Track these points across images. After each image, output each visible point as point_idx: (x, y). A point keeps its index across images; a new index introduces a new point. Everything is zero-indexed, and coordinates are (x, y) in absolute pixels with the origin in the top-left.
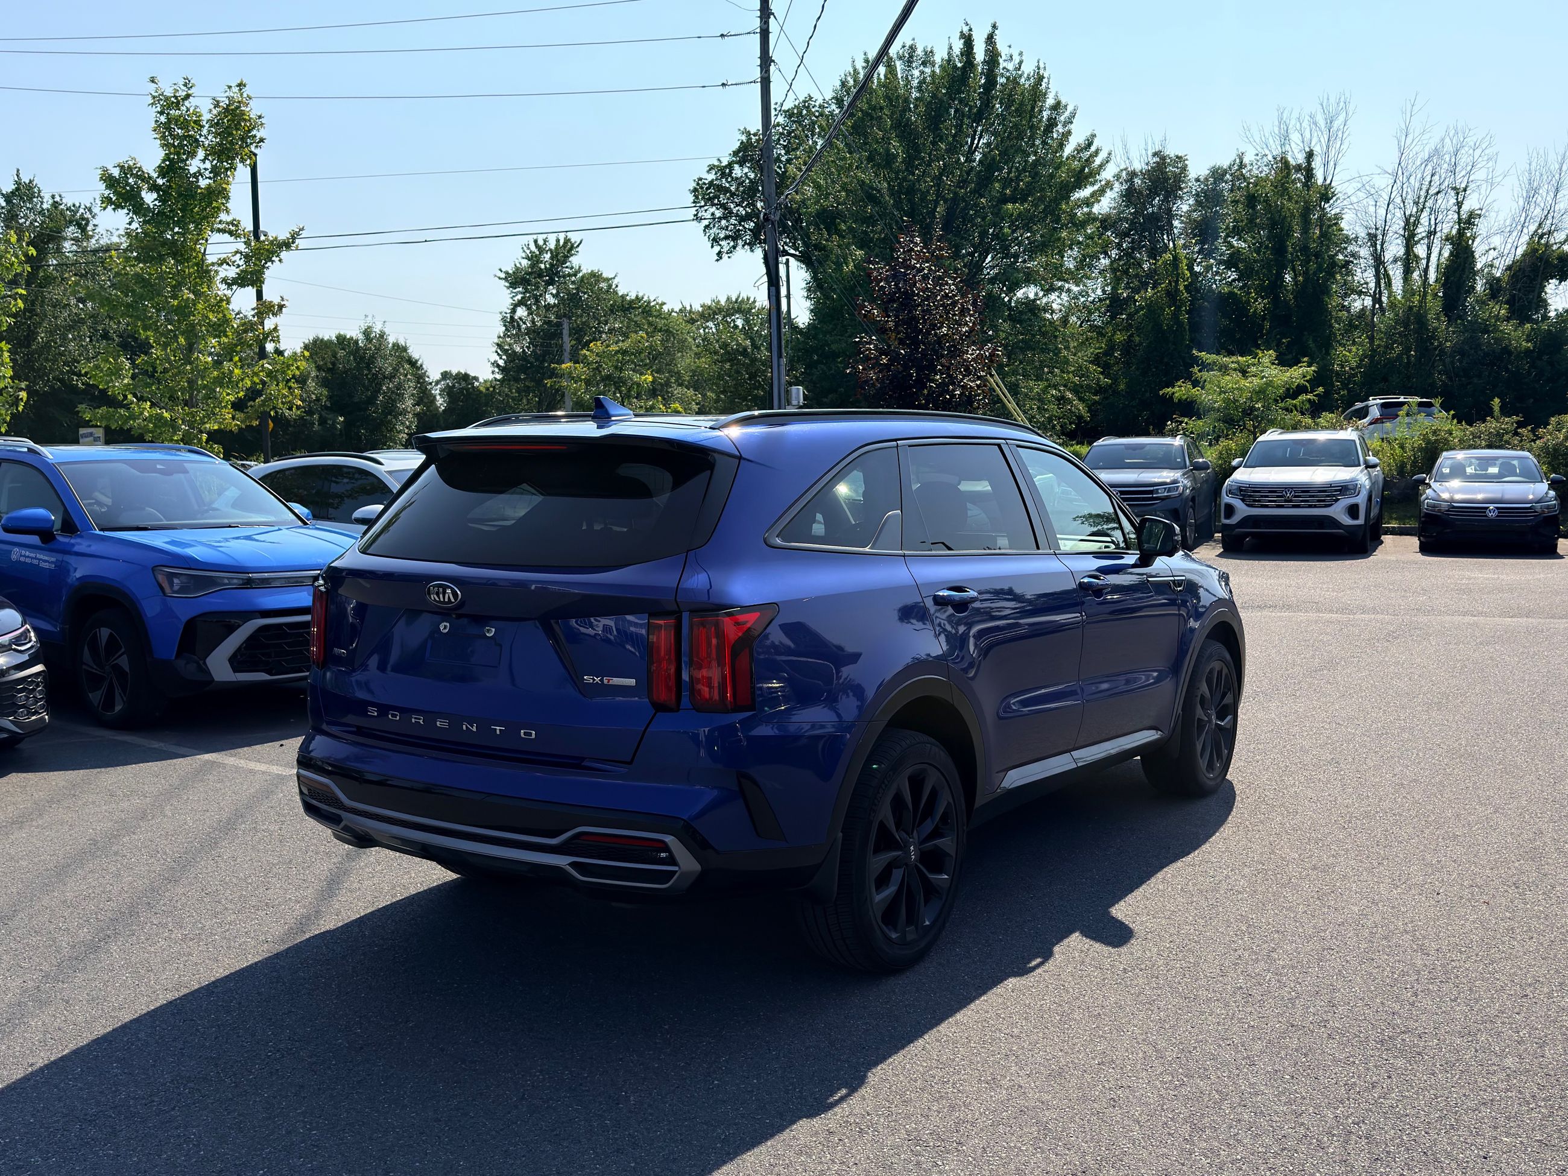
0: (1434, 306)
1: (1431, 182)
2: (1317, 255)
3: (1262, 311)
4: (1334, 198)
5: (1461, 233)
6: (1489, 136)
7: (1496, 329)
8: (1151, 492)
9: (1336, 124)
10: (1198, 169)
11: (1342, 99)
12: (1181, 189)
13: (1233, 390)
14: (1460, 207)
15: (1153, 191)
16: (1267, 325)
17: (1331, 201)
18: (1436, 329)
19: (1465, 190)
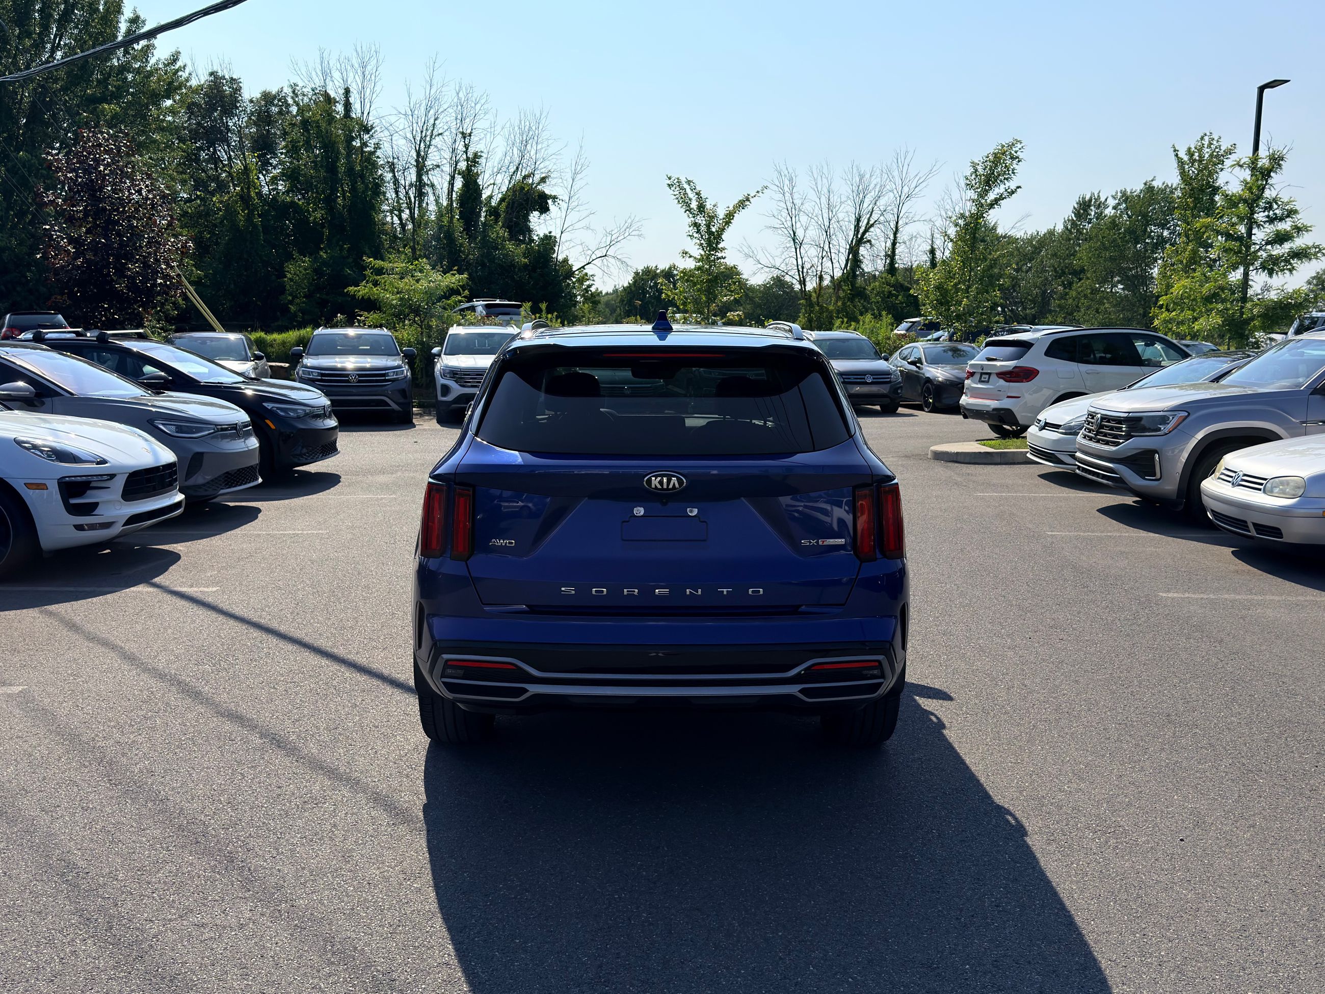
0: (458, 226)
1: (434, 124)
2: (362, 176)
3: (321, 220)
4: (373, 131)
5: (469, 168)
6: (485, 95)
7: (504, 247)
8: (384, 375)
9: (369, 68)
10: (250, 92)
11: (373, 49)
12: (237, 108)
13: (408, 291)
14: (467, 149)
15: (212, 108)
16: (326, 232)
17: (371, 133)
18: (461, 245)
19: (470, 135)
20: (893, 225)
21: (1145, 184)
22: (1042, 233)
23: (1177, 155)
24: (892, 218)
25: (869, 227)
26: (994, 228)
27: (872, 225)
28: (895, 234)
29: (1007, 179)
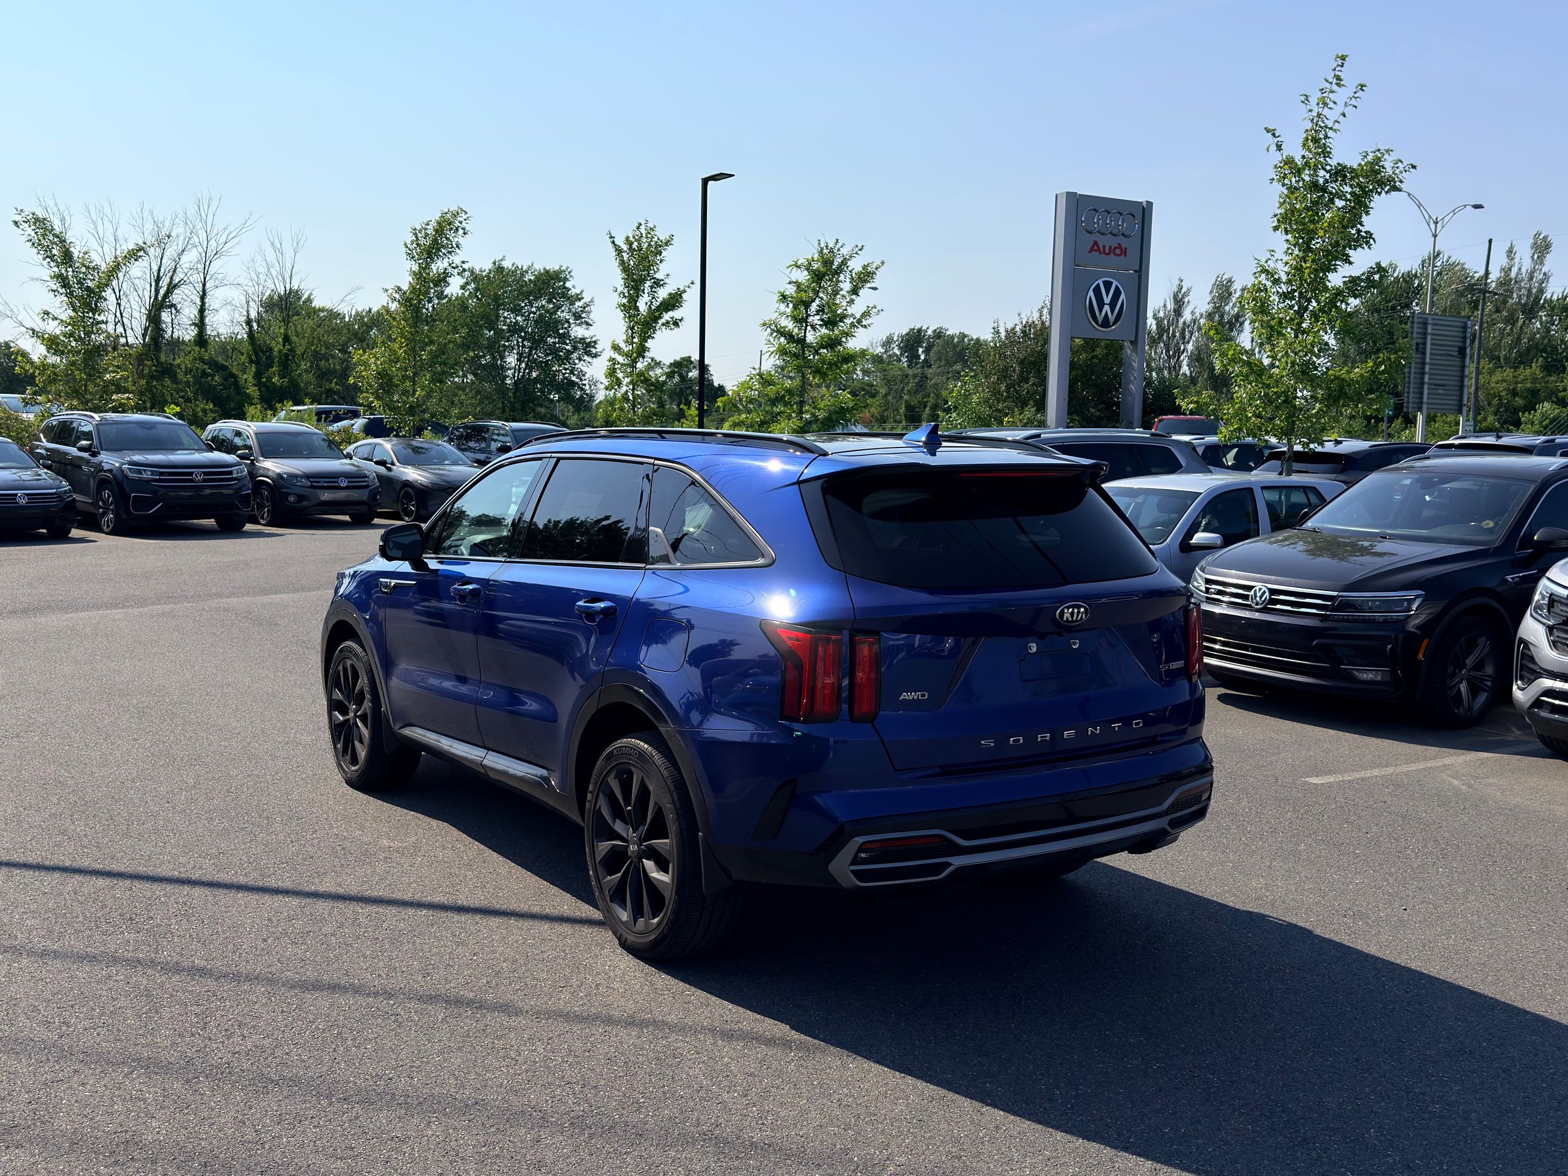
20: (199, 287)
21: (494, 263)
22: (374, 310)
23: (613, 242)
24: (197, 278)
25: (172, 287)
26: (309, 300)
27: (176, 286)
28: (203, 298)
29: (450, 253)
